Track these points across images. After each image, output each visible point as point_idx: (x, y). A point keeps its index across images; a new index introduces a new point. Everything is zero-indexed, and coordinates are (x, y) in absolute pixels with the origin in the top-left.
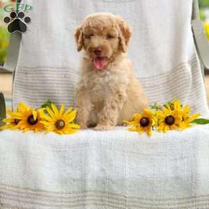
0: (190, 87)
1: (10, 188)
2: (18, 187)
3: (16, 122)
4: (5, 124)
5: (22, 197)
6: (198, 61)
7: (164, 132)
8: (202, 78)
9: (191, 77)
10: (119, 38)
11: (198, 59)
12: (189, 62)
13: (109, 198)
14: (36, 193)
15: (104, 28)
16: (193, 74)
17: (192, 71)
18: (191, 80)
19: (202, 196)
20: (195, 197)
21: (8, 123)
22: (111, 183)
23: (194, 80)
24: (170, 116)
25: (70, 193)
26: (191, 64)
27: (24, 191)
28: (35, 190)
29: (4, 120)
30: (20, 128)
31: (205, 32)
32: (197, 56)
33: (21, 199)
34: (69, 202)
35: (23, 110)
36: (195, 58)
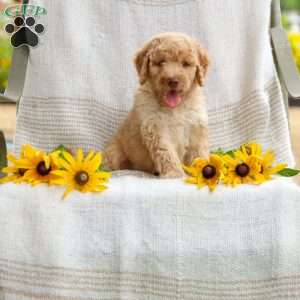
0: (267, 125)
1: (13, 265)
2: (24, 264)
3: (21, 172)
4: (5, 175)
5: (30, 278)
6: (280, 87)
7: (233, 186)
8: (284, 111)
9: (269, 109)
10: (197, 67)
11: (279, 84)
12: (266, 89)
13: (153, 282)
14: (50, 271)
15: (180, 53)
16: (271, 106)
17: (271, 101)
18: (269, 114)
19: (286, 278)
20: (276, 279)
21: (10, 174)
22: (156, 261)
23: (272, 115)
24: (244, 164)
25: (98, 272)
26: (269, 92)
27: (33, 269)
28: (49, 268)
29: (4, 170)
30: (27, 181)
31: (289, 45)
32: (277, 80)
33: (28, 280)
34: (97, 284)
35: (30, 156)
36: (275, 83)
